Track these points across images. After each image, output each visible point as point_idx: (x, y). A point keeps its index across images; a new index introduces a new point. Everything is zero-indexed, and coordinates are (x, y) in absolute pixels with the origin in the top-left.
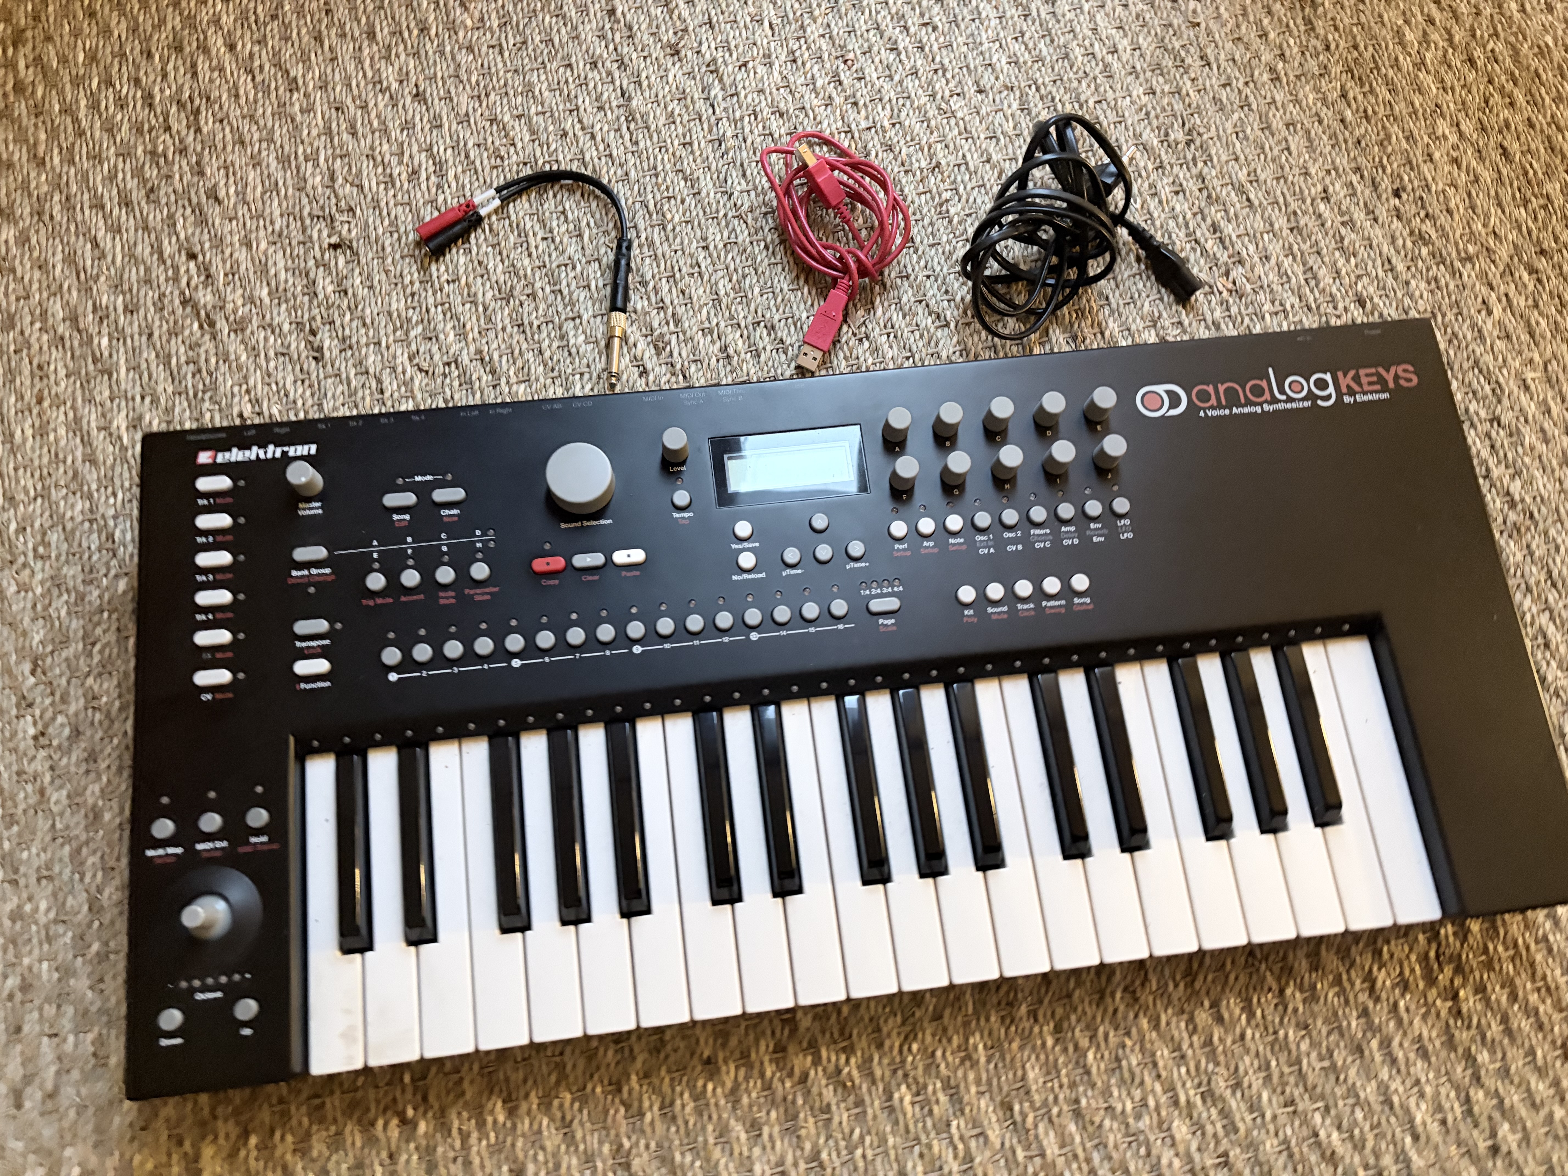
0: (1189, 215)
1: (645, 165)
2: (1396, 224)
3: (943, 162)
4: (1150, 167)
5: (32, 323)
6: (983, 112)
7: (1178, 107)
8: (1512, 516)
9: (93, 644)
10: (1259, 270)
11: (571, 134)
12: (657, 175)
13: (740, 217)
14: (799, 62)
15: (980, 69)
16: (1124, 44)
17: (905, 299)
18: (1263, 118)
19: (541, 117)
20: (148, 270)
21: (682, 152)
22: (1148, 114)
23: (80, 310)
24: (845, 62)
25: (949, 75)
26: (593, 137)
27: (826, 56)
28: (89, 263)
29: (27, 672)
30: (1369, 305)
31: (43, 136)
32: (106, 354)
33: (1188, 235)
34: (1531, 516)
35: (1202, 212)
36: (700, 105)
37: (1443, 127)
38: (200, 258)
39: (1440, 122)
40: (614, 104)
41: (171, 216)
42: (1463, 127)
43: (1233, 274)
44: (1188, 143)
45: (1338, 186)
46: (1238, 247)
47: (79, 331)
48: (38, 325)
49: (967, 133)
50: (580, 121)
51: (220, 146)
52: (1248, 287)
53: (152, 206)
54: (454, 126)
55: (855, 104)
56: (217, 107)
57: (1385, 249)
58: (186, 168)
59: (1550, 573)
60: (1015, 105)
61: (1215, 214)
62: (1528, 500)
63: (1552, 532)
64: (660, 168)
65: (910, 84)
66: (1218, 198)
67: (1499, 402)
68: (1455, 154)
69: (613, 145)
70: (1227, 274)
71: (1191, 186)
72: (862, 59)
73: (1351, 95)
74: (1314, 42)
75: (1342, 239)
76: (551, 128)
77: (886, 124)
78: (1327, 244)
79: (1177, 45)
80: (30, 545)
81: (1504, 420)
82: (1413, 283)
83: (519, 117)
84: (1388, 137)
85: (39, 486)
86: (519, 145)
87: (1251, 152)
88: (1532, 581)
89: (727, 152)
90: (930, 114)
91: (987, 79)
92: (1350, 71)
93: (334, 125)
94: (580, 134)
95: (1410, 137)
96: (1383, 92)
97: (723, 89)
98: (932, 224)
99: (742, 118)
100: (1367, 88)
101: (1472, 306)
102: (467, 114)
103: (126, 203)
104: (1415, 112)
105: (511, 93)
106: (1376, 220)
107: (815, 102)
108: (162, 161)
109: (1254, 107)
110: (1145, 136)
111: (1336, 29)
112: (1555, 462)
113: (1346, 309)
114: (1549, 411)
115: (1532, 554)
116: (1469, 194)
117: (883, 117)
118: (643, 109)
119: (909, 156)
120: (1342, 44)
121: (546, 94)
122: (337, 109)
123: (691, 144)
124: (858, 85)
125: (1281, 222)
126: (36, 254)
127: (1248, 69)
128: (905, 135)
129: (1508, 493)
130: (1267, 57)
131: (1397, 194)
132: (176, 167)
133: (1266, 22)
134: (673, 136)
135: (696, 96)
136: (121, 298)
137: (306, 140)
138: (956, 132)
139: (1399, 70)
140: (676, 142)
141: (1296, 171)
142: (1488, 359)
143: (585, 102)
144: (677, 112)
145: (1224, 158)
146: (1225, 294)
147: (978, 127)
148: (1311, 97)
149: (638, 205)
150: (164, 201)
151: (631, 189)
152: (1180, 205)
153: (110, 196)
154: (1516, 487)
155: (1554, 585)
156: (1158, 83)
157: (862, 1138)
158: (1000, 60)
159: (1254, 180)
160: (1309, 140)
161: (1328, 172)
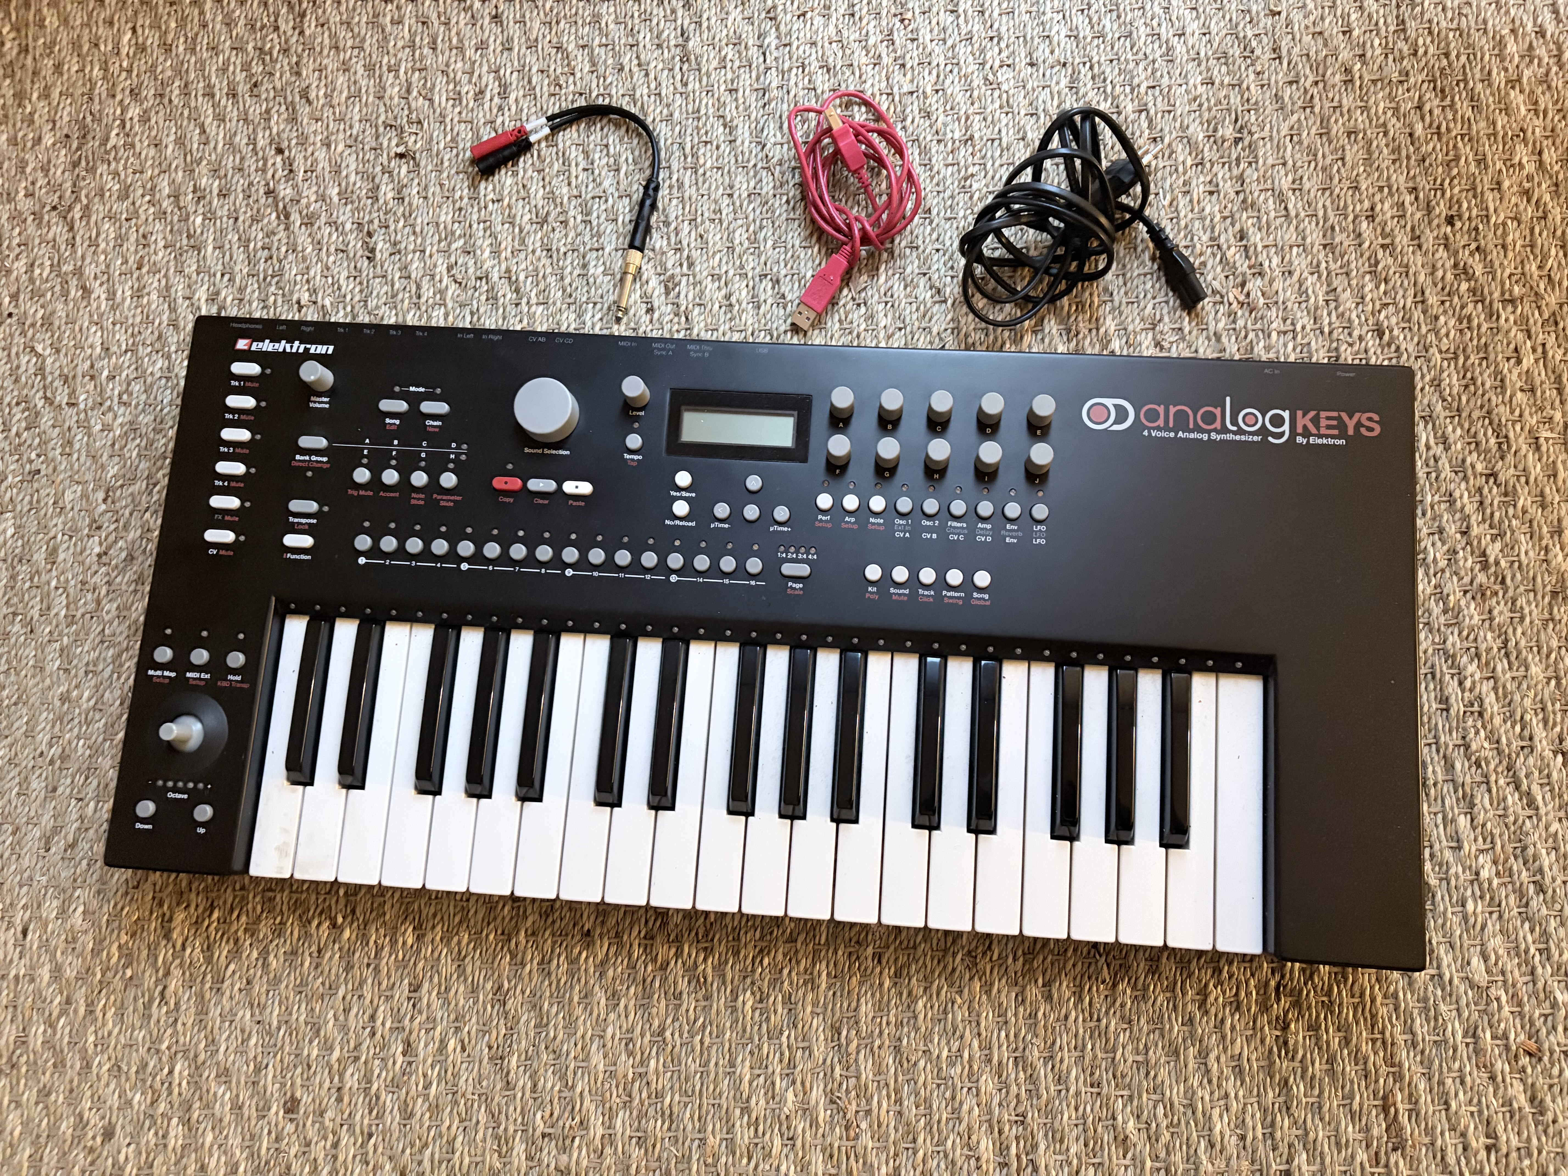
0: (1218, 218)
1: (690, 107)
2: (1441, 253)
3: (977, 136)
4: (1189, 162)
5: (143, 196)
6: (1029, 86)
7: (1235, 100)
8: (1481, 578)
9: (155, 485)
10: (1278, 285)
11: (627, 69)
12: (699, 119)
13: (768, 169)
14: (857, 17)
15: (1036, 40)
16: (1193, 27)
17: (909, 270)
18: (1324, 122)
19: (603, 49)
20: (242, 159)
21: (727, 98)
22: (1200, 105)
23: (183, 189)
24: (902, 21)
25: (1003, 45)
26: (647, 75)
27: (884, 13)
28: (195, 146)
29: (100, 500)
30: (1386, 337)
31: (173, 25)
32: (199, 231)
33: (1212, 239)
34: (1503, 582)
35: (1232, 216)
36: (754, 52)
37: (1522, 154)
38: (287, 153)
39: (1520, 148)
40: (672, 43)
41: (268, 111)
42: (1546, 156)
43: (1249, 286)
44: (1237, 141)
45: (1387, 206)
46: (1262, 258)
47: (180, 209)
48: (147, 198)
49: (1008, 108)
50: (638, 57)
51: (318, 49)
52: (1262, 301)
53: (255, 99)
54: (523, 50)
55: (903, 66)
56: (320, 11)
57: (1421, 278)
58: (287, 68)
59: (1506, 642)
60: (1064, 82)
61: (1247, 220)
62: (1503, 563)
63: (1521, 601)
64: (703, 111)
65: (963, 50)
66: (1253, 205)
67: (1502, 458)
68: (1527, 185)
69: (664, 85)
70: (1243, 285)
71: (1228, 187)
72: (919, 19)
73: (1427, 107)
74: (1401, 44)
75: (1377, 263)
76: (610, 61)
77: (929, 90)
78: (1359, 266)
79: (1250, 34)
80: (116, 392)
81: (1502, 478)
82: (1442, 319)
83: (583, 47)
84: (1457, 158)
85: (130, 342)
86: (578, 75)
87: (1301, 158)
88: (1483, 647)
89: (769, 102)
90: (975, 84)
91: (1042, 52)
92: (1434, 81)
93: (418, 39)
94: (635, 69)
95: (1481, 161)
96: (1464, 108)
97: (778, 37)
98: (952, 197)
99: (790, 69)
100: (1448, 101)
101: (1500, 352)
102: (536, 40)
103: (233, 95)
104: (1495, 135)
105: (580, 22)
106: (1420, 246)
107: (864, 60)
108: (268, 58)
109: (1317, 109)
110: (1191, 129)
111: (1430, 33)
112: (1545, 529)
113: (1361, 338)
114: (1555, 476)
115: (1491, 619)
116: (1532, 230)
117: (928, 82)
118: (698, 51)
119: (945, 125)
120: (1431, 50)
121: (612, 26)
122: (424, 23)
123: (736, 90)
124: (909, 45)
125: (1314, 237)
126: (154, 133)
127: (1320, 67)
128: (945, 104)
129: (1484, 554)
130: (1345, 55)
131: (1450, 221)
132: (278, 66)
133: (1353, 17)
134: (720, 80)
135: (750, 43)
136: (217, 183)
137: (392, 51)
138: (997, 105)
139: (1490, 85)
140: (723, 88)
141: (1346, 184)
142: (1503, 412)
143: (645, 38)
144: (729, 57)
145: (1270, 161)
146: (1235, 305)
147: (1020, 102)
148: (1382, 105)
149: (676, 146)
150: (264, 96)
151: (673, 130)
152: (1211, 207)
153: (220, 86)
154: (1494, 550)
155: (1507, 655)
156: (1219, 72)
157: (704, 1026)
158: (1059, 31)
159: (1297, 188)
160: (1369, 152)
161: (1381, 189)
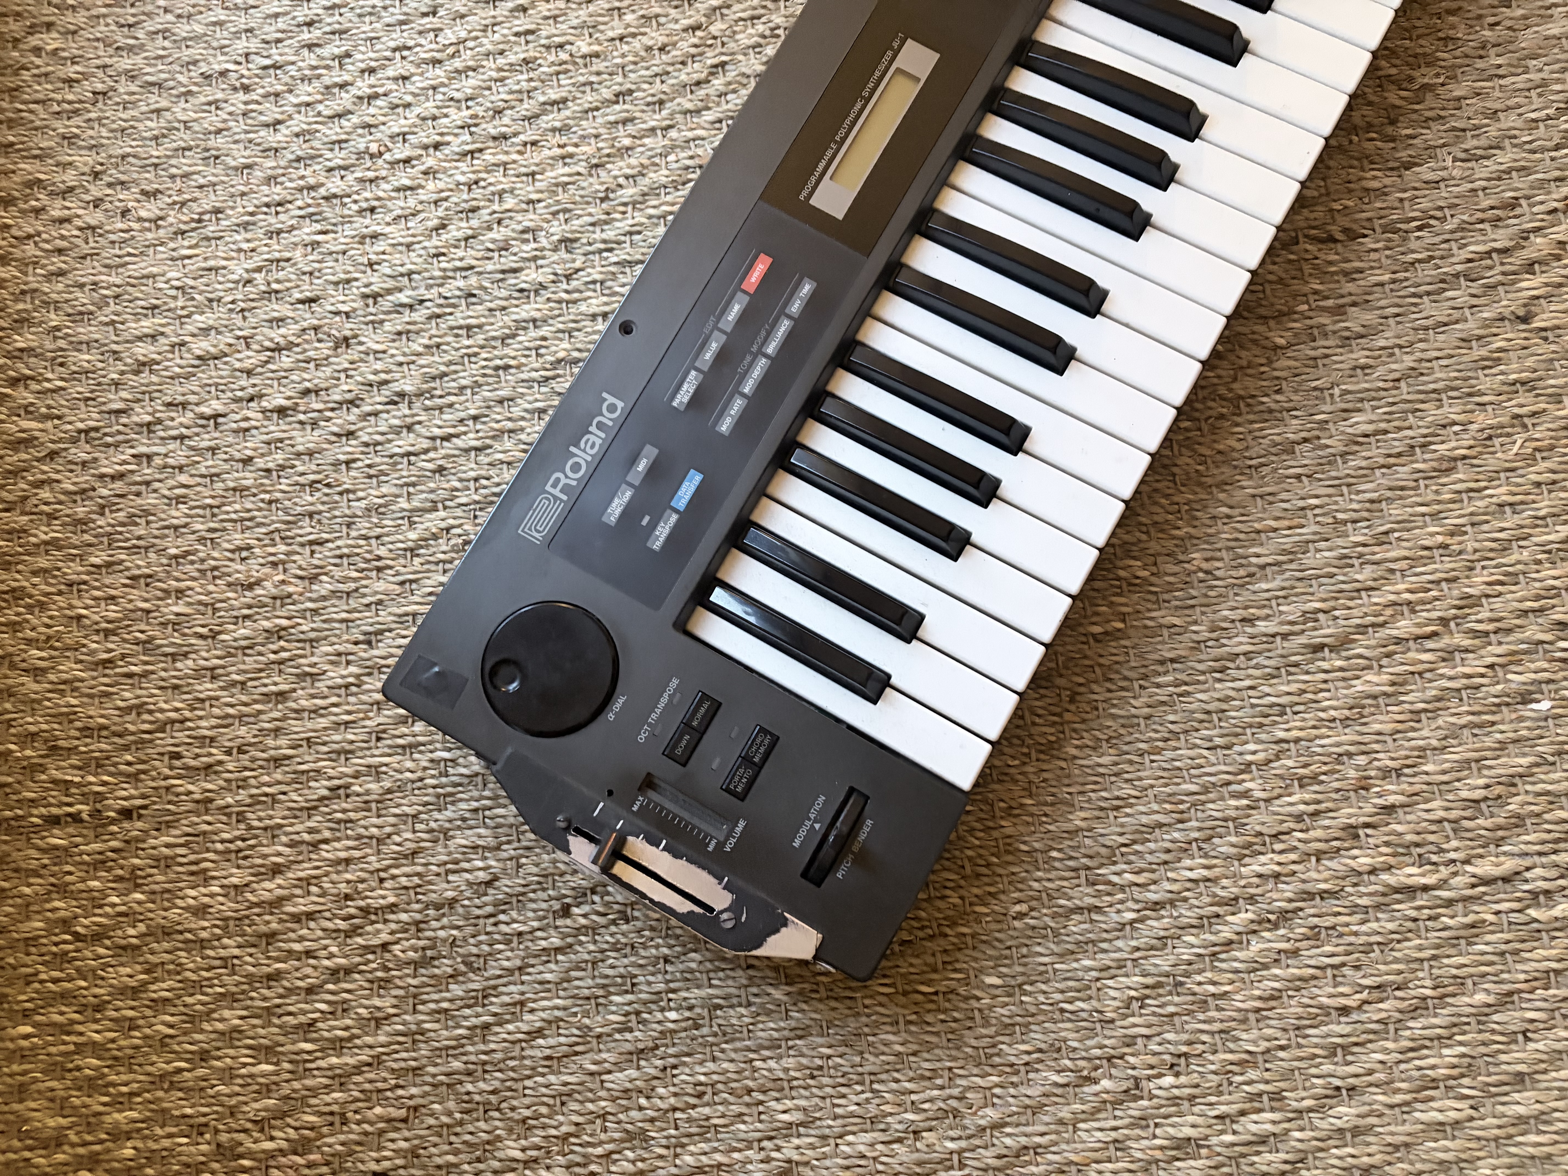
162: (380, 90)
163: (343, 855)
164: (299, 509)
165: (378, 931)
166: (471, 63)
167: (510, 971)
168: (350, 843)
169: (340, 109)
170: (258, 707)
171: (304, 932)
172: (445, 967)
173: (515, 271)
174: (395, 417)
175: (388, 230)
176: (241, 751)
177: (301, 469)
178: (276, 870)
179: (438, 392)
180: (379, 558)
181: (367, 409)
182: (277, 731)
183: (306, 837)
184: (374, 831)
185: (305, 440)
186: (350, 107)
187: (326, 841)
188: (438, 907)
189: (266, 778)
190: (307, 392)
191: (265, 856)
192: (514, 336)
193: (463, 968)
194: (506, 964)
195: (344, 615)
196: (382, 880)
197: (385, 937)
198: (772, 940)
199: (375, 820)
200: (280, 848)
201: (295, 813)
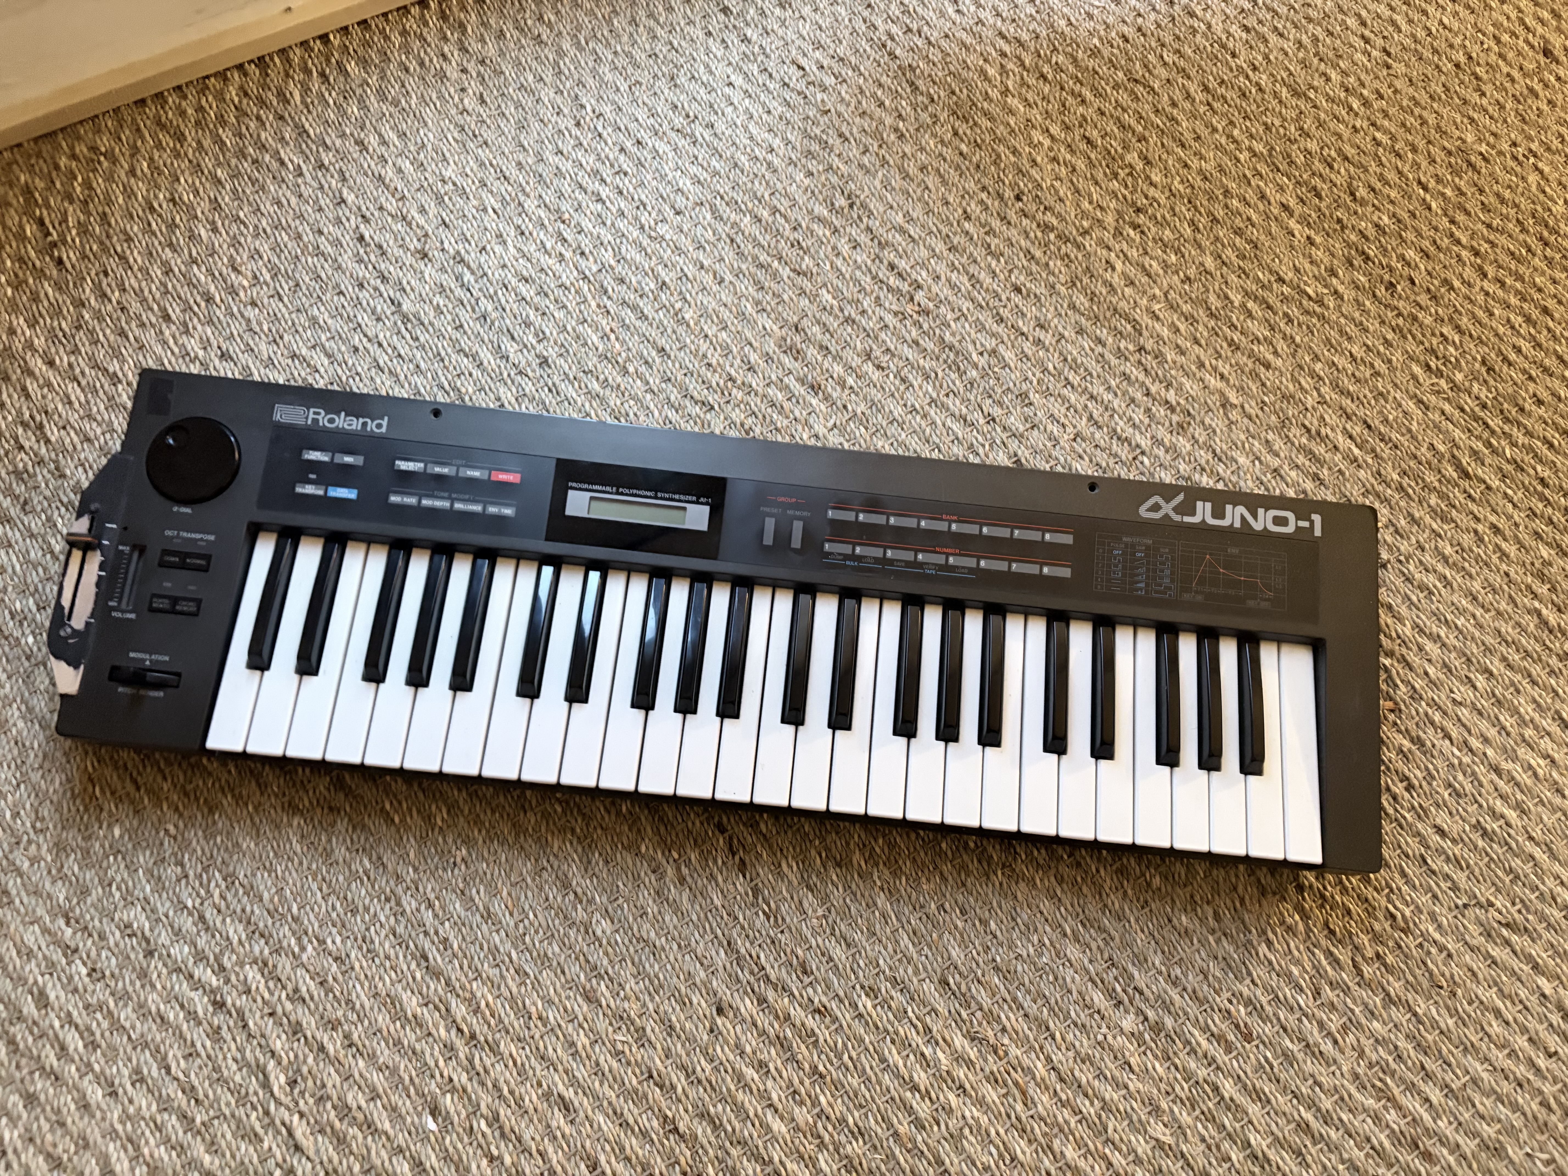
162: (608, 203)
163: (73, 398)
164: (297, 276)
165: (29, 439)
166: (649, 250)
167: (29, 529)
168: (82, 399)
169: (584, 185)
170: (155, 307)
171: (16, 396)
172: (19, 489)
173: (513, 338)
174: (381, 306)
175: (511, 249)
176: (122, 309)
177: (326, 266)
178: (51, 363)
179: (409, 326)
180: (281, 338)
181: (382, 289)
182: (142, 325)
183: (77, 371)
184: (95, 409)
185: (347, 260)
186: (589, 190)
187: (79, 384)
188: (57, 468)
189: (108, 331)
190: (380, 247)
191: (57, 353)
192: (467, 356)
193: (22, 500)
194: (33, 525)
195: (235, 333)
196: (64, 428)
197: (27, 445)
198: (63, 664)
199: (102, 407)
200: (65, 359)
201: (91, 358)
